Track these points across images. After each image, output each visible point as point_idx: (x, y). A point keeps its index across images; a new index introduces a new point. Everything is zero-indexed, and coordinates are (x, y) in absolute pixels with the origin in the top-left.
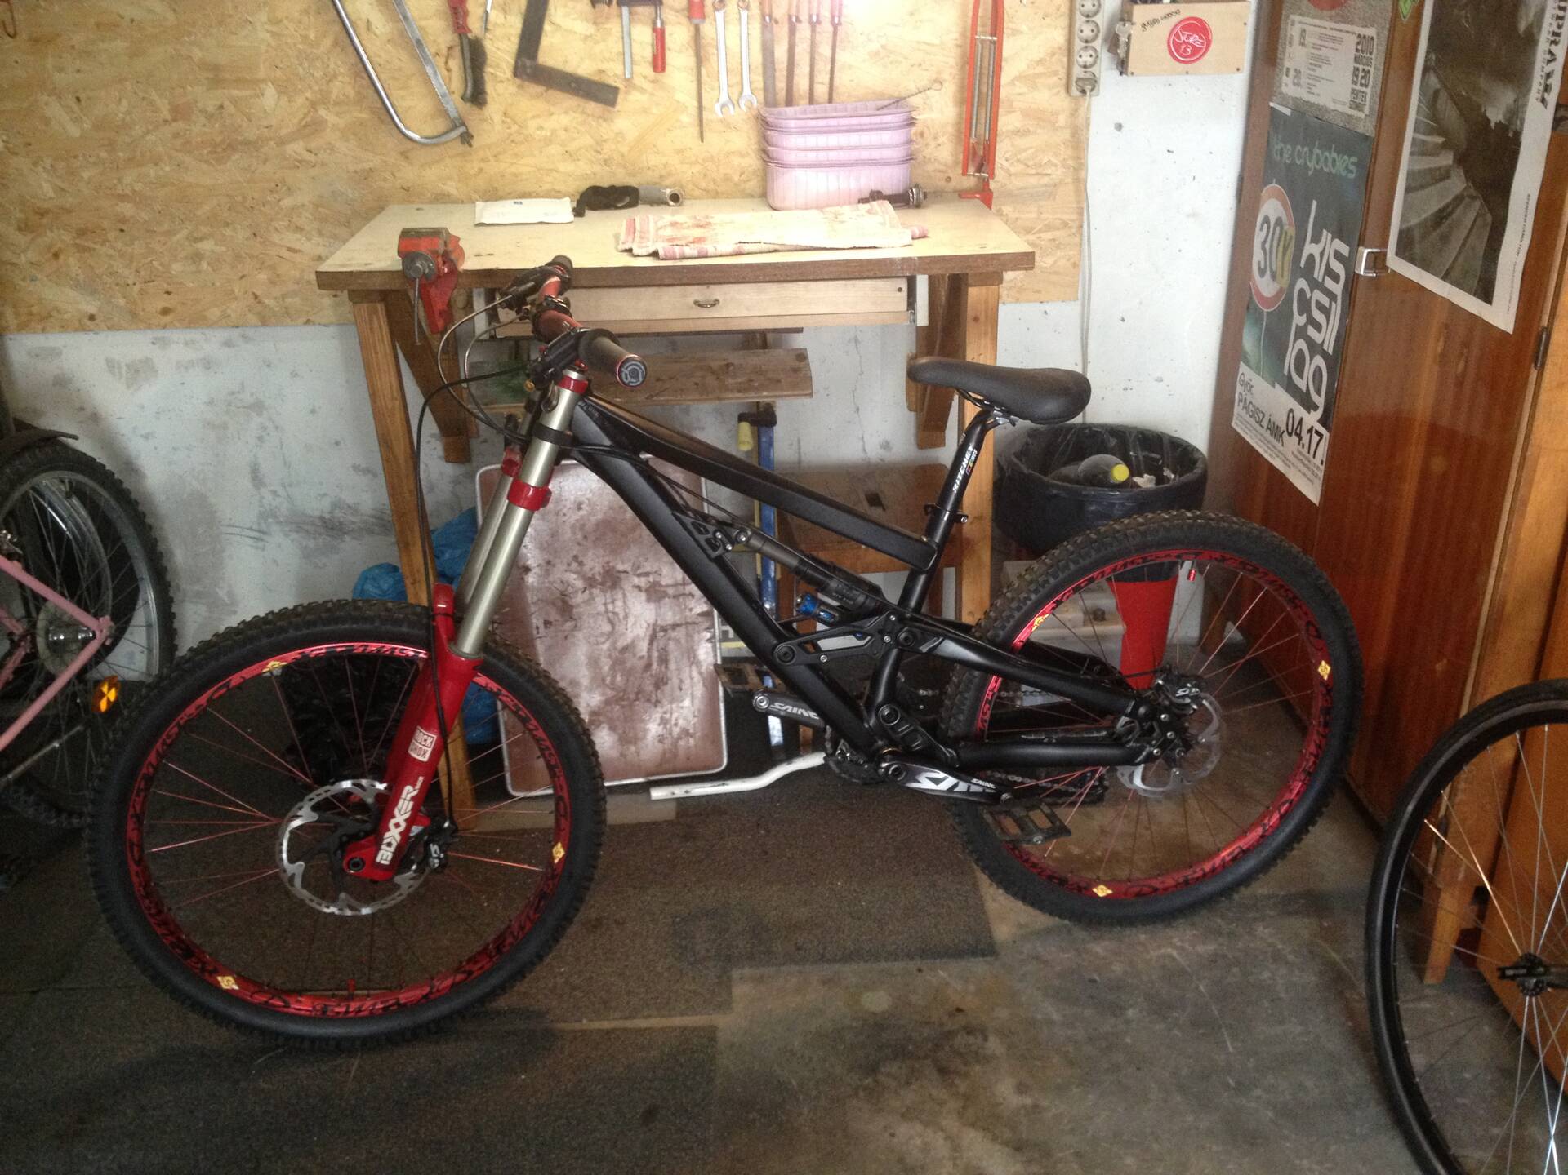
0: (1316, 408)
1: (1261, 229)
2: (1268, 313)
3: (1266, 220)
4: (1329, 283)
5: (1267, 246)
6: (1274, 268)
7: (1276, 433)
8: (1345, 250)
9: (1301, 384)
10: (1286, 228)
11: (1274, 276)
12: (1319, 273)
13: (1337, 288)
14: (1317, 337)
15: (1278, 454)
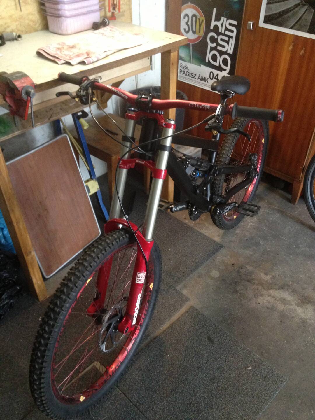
0: (225, 70)
1: (184, 18)
2: (192, 44)
3: (187, 15)
4: (227, 33)
5: (189, 23)
6: (194, 30)
7: (205, 79)
8: (235, 23)
9: (217, 64)
10: (198, 17)
11: (194, 32)
12: (222, 30)
13: (234, 35)
14: (224, 50)
15: (206, 85)
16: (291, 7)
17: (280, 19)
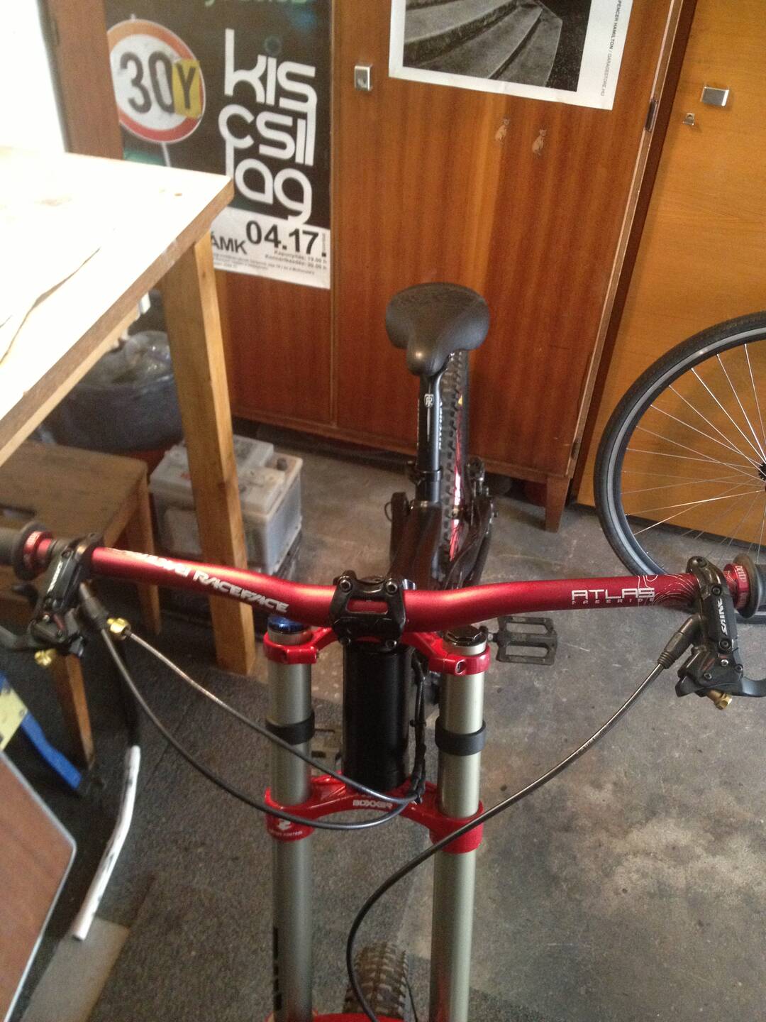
0: (296, 213)
2: (171, 145)
5: (147, 82)
7: (229, 245)
8: (310, 71)
9: (267, 198)
10: (176, 61)
11: (169, 109)
12: (265, 96)
13: (310, 107)
15: (240, 262)
16: (489, 16)
17: (457, 52)
